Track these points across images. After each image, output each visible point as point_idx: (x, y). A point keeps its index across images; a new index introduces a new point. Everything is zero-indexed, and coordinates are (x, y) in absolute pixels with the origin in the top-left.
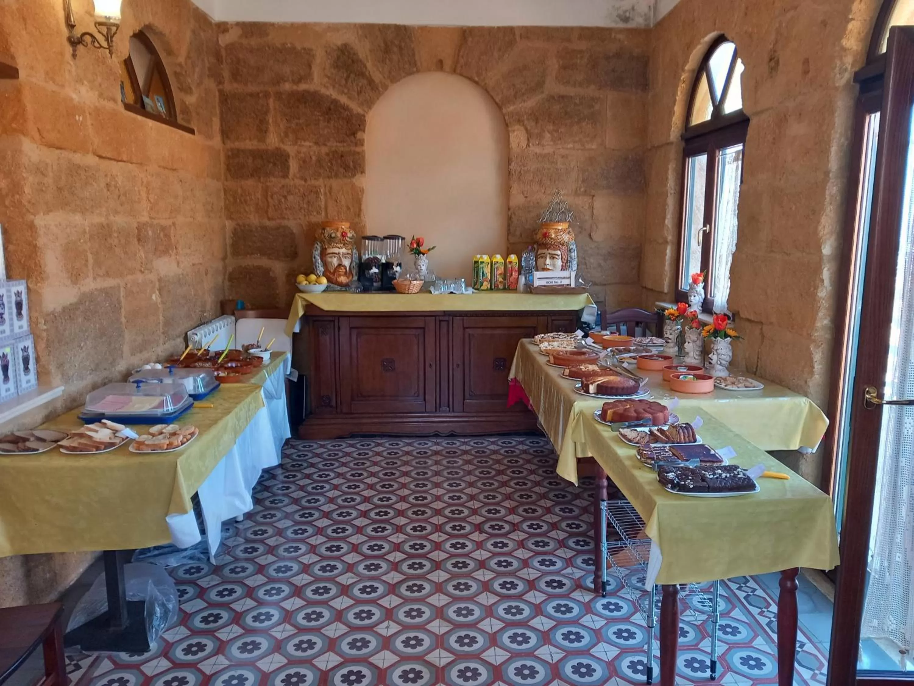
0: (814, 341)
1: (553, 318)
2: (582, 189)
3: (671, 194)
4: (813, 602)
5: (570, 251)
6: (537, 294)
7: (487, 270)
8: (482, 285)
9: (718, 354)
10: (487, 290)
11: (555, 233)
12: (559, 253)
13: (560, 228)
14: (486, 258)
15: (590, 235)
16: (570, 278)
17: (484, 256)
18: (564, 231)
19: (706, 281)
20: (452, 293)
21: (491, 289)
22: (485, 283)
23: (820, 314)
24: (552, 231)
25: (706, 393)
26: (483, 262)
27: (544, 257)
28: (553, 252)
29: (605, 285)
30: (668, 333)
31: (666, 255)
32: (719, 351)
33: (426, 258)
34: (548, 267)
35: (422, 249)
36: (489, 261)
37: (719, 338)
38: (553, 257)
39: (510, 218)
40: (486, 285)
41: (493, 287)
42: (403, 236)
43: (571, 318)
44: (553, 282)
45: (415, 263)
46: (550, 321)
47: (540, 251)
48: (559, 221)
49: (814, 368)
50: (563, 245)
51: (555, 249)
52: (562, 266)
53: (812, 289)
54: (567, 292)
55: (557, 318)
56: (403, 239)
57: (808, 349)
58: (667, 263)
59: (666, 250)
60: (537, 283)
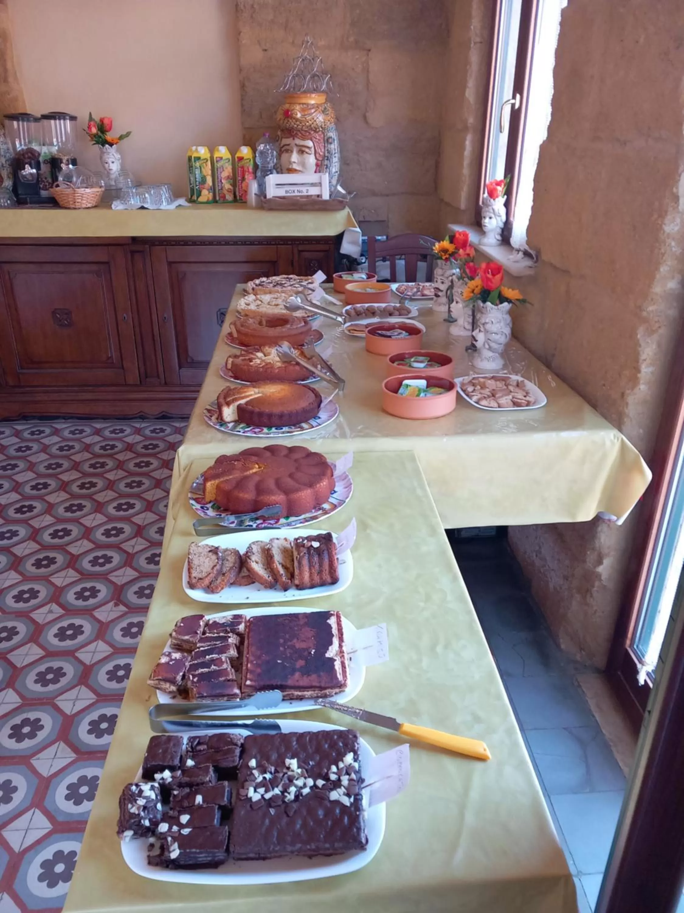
0: (645, 321)
1: (301, 248)
2: (352, 39)
3: (475, 43)
4: (588, 767)
5: (328, 141)
6: (271, 209)
7: (207, 170)
8: (199, 195)
9: (486, 331)
10: (207, 203)
11: (303, 110)
12: (310, 143)
13: (313, 102)
14: (203, 152)
15: (365, 117)
16: (320, 184)
17: (200, 148)
18: (317, 107)
19: (508, 193)
20: (143, 208)
21: (215, 201)
22: (205, 192)
23: (664, 269)
24: (298, 107)
25: (437, 418)
26: (198, 158)
27: (289, 151)
28: (302, 143)
29: (387, 195)
30: (439, 281)
31: (464, 149)
32: (488, 326)
33: (118, 151)
34: (295, 166)
35: (109, 136)
36: (208, 156)
37: (489, 304)
38: (302, 151)
39: (243, 86)
40: (206, 195)
41: (218, 198)
42: (73, 114)
43: (326, 247)
44: (295, 192)
45: (101, 158)
46: (296, 251)
47: (285, 141)
48: (308, 92)
49: (639, 371)
50: (315, 131)
51: (304, 138)
52: (317, 165)
53: (655, 216)
54: (317, 207)
55: (308, 247)
56: (73, 118)
57: (632, 335)
58: (466, 162)
59: (465, 140)
60: (272, 192)
